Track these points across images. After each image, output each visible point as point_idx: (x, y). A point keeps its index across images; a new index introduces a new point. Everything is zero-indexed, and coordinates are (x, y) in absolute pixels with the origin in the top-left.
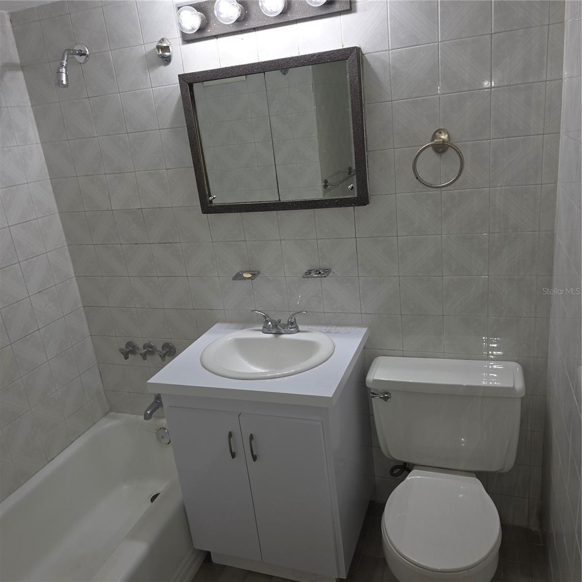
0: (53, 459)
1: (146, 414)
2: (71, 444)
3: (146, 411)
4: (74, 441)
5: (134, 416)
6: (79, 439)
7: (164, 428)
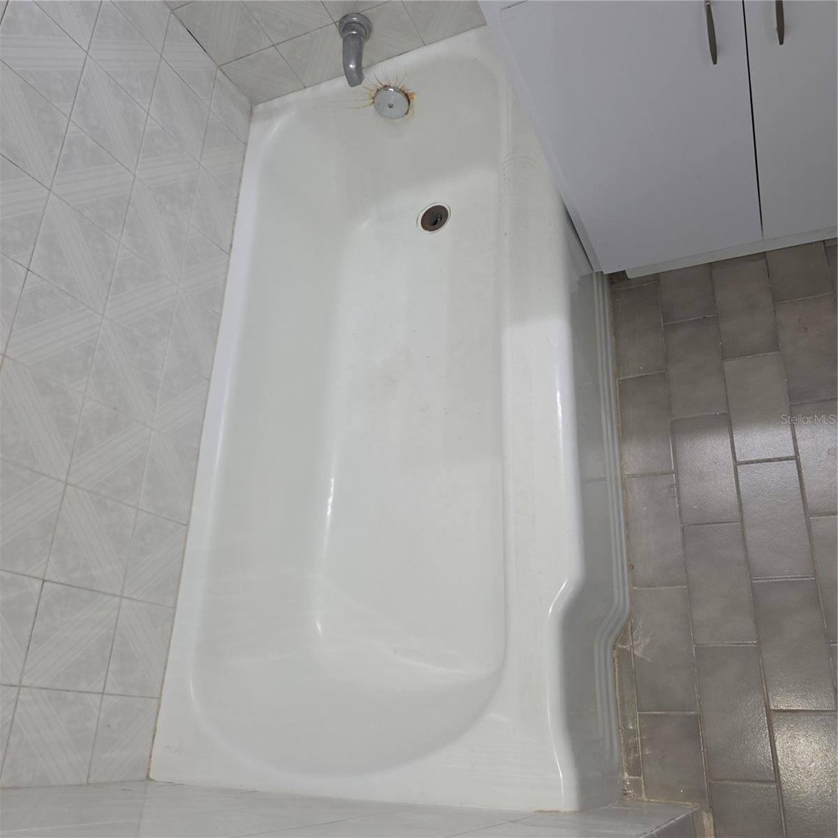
0: (231, 246)
1: (348, 74)
2: (237, 203)
3: (346, 66)
4: (238, 195)
5: (308, 92)
6: (243, 184)
7: (386, 86)
